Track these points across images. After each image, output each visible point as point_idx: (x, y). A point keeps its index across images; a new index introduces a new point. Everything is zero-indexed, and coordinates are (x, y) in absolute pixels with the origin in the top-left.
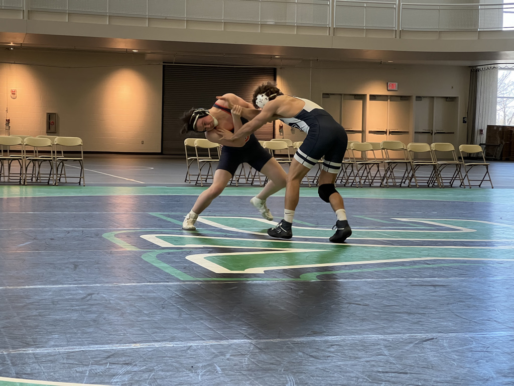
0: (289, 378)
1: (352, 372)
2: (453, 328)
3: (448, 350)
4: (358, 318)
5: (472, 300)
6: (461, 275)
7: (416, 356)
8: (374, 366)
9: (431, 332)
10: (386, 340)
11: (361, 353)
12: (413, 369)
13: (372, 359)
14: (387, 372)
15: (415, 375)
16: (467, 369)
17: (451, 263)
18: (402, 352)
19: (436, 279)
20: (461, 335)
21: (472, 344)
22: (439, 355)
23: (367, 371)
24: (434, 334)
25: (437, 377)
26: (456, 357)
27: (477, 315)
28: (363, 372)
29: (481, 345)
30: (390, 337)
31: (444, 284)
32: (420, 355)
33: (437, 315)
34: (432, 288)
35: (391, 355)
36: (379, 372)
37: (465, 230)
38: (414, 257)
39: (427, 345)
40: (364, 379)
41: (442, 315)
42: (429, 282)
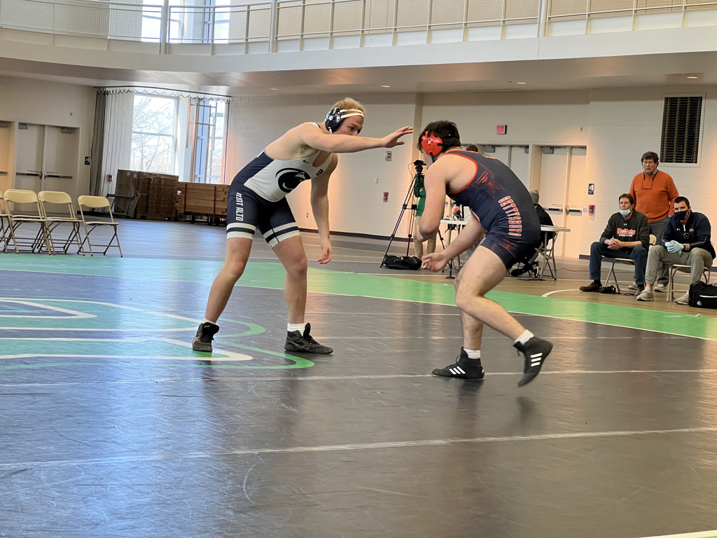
2: (55, 453)
3: (47, 485)
5: (84, 413)
6: (72, 379)
9: (25, 461)
16: (71, 510)
17: (58, 362)
19: (37, 385)
20: (65, 463)
21: (80, 475)
22: (32, 492)
24: (28, 463)
25: (28, 523)
26: (56, 494)
27: (90, 434)
29: (92, 476)
31: (46, 392)
32: (6, 493)
33: (34, 435)
34: (30, 398)
37: (82, 315)
38: (7, 354)
39: (17, 479)
41: (40, 436)
42: (26, 389)
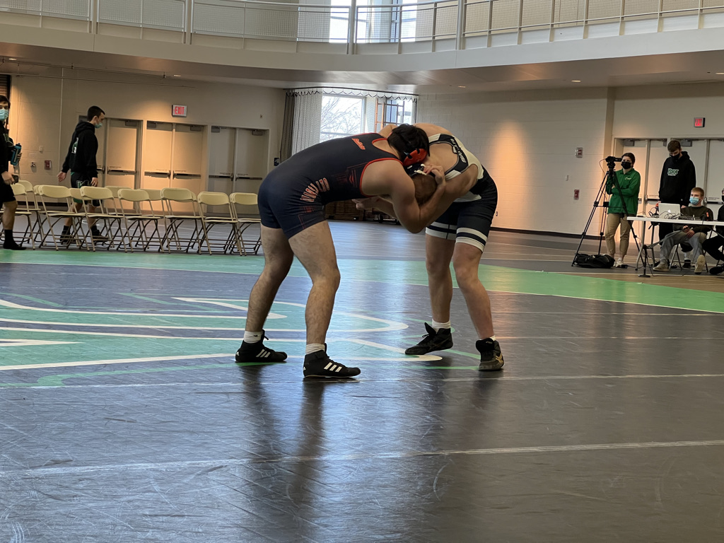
0: (16, 528)
1: (108, 517)
2: (250, 451)
3: (241, 482)
4: (118, 440)
6: (263, 378)
7: (196, 492)
8: (139, 506)
9: (220, 458)
10: (157, 470)
11: (122, 490)
12: (192, 509)
13: (137, 497)
14: (156, 516)
15: (194, 519)
18: (178, 486)
19: (231, 384)
22: (228, 489)
23: (129, 515)
24: (223, 461)
25: (224, 519)
26: (251, 491)
28: (123, 517)
30: (163, 467)
31: (240, 392)
32: (203, 490)
33: (229, 433)
34: (224, 397)
35: (163, 492)
36: (146, 515)
38: (202, 354)
39: (213, 476)
40: (124, 526)
41: (235, 434)
42: (221, 388)
